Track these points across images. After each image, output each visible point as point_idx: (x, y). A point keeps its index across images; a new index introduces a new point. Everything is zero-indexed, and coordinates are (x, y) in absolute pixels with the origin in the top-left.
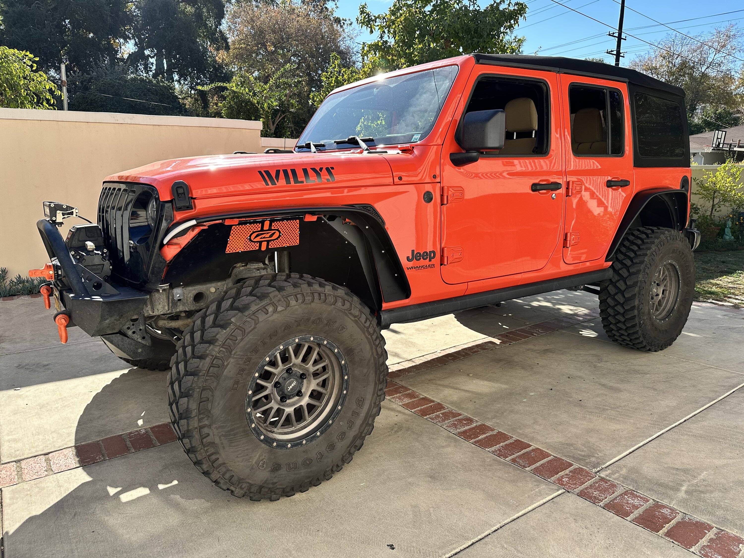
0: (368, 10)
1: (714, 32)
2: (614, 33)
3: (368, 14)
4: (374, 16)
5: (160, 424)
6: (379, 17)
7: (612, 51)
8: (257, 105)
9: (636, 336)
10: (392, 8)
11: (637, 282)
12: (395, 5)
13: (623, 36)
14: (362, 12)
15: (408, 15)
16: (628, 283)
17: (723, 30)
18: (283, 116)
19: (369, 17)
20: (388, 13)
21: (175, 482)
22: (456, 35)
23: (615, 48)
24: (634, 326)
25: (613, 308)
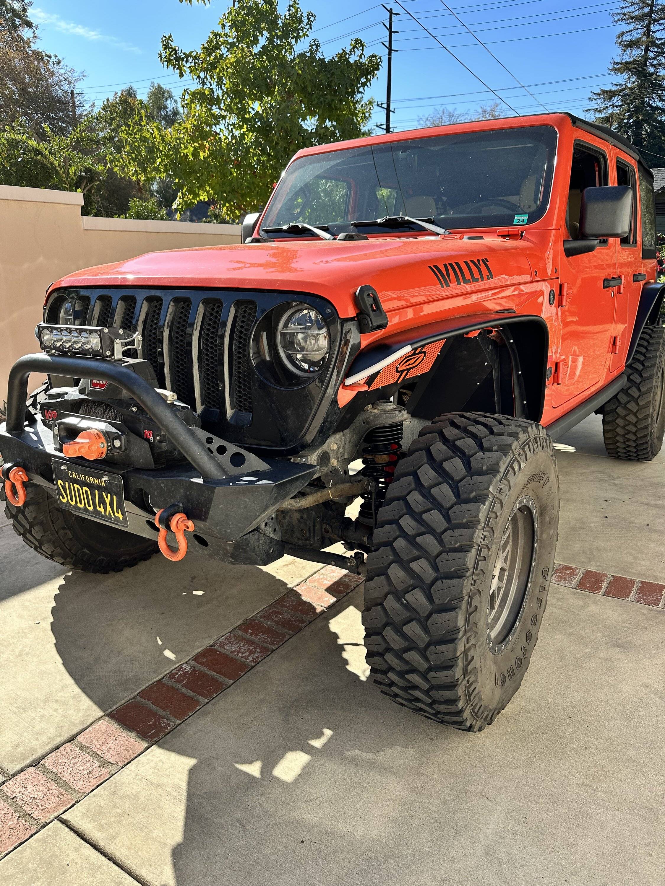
0: (174, 45)
1: (480, 110)
2: (382, 104)
3: (175, 50)
4: (184, 54)
5: (200, 650)
6: (190, 55)
7: (381, 125)
8: (59, 169)
9: (645, 446)
10: (206, 45)
11: (651, 387)
12: (211, 41)
13: (392, 108)
14: (166, 46)
15: (240, 55)
16: (642, 390)
17: (488, 109)
18: (90, 186)
19: (176, 54)
20: (200, 51)
21: (328, 733)
22: (304, 90)
23: (384, 121)
24: (645, 436)
25: (624, 418)
